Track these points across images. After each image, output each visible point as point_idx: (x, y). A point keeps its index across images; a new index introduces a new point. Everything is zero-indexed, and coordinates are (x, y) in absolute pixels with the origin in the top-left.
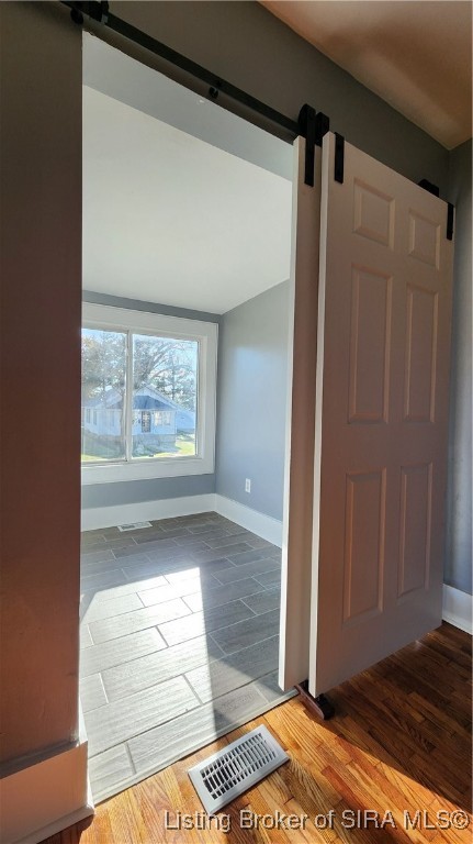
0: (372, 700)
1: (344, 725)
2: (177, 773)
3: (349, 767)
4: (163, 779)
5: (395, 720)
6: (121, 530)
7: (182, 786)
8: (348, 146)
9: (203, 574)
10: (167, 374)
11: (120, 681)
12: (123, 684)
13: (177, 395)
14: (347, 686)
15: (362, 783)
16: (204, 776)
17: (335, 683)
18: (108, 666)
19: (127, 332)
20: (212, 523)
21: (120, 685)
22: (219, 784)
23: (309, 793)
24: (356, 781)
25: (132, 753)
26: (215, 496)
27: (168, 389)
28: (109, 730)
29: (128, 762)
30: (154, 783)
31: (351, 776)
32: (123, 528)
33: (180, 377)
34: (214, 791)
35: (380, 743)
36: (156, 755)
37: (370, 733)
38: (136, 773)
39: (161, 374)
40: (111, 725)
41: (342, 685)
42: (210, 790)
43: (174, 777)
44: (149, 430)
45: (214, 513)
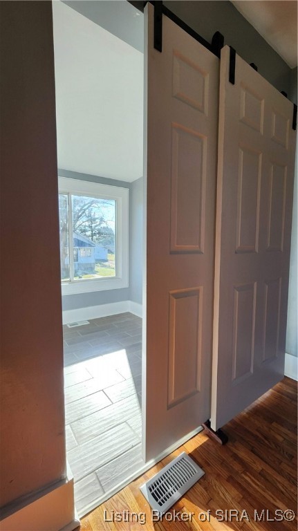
0: (250, 430)
1: (235, 447)
2: (133, 490)
3: (243, 475)
4: (124, 494)
5: (266, 442)
6: (70, 327)
7: (137, 499)
8: (238, 57)
9: (128, 353)
10: (87, 224)
11: (83, 430)
12: (86, 431)
13: (94, 237)
14: (233, 422)
15: (254, 485)
16: (151, 490)
17: (226, 421)
18: (73, 419)
19: (68, 194)
20: (128, 319)
21: (83, 432)
22: (162, 495)
23: (221, 494)
24: (249, 484)
25: (101, 479)
26: (129, 302)
27: (89, 233)
28: (82, 464)
29: (98, 485)
30: (118, 498)
31: (246, 481)
32: (71, 325)
33: (96, 226)
34: (159, 500)
35: (259, 457)
36: (116, 479)
37: (252, 451)
38: (104, 493)
39: (83, 224)
40: (82, 461)
41: (230, 422)
42: (157, 500)
43: (131, 494)
44: (77, 261)
45: (128, 313)
